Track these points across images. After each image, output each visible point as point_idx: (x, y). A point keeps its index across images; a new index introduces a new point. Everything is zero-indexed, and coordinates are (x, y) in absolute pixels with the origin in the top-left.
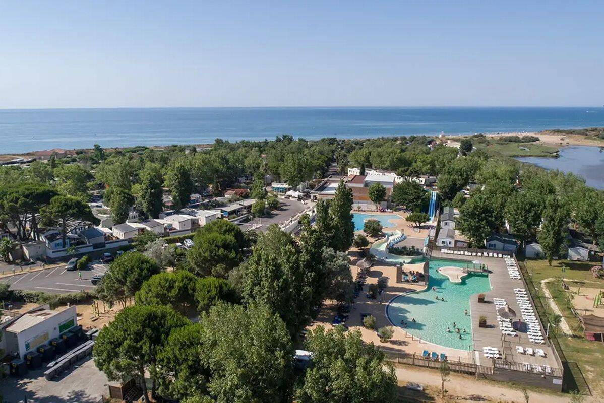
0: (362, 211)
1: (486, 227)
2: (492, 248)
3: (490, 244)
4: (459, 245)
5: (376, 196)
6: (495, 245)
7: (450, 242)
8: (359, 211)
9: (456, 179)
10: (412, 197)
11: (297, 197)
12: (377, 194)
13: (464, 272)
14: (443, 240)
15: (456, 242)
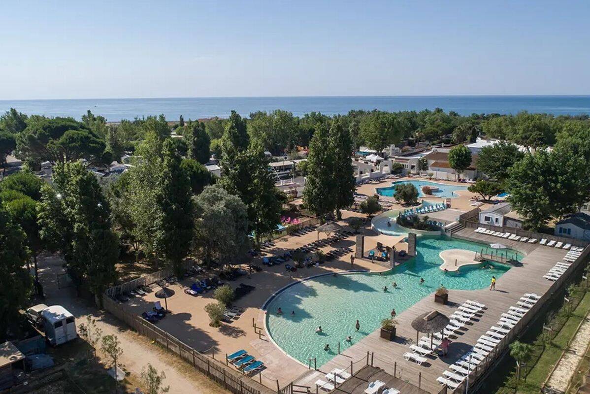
0: (436, 179)
1: (543, 197)
2: (564, 234)
3: (561, 228)
4: (510, 224)
5: (455, 161)
6: (569, 230)
7: (497, 219)
8: (431, 179)
9: (579, 144)
10: (498, 164)
11: (375, 161)
12: (458, 160)
13: (476, 260)
14: (487, 215)
15: (506, 219)
